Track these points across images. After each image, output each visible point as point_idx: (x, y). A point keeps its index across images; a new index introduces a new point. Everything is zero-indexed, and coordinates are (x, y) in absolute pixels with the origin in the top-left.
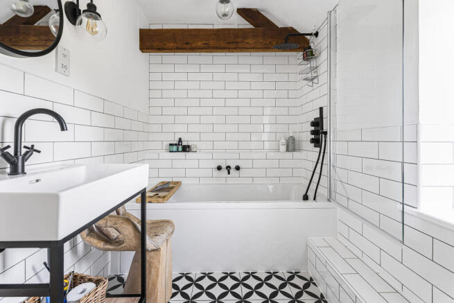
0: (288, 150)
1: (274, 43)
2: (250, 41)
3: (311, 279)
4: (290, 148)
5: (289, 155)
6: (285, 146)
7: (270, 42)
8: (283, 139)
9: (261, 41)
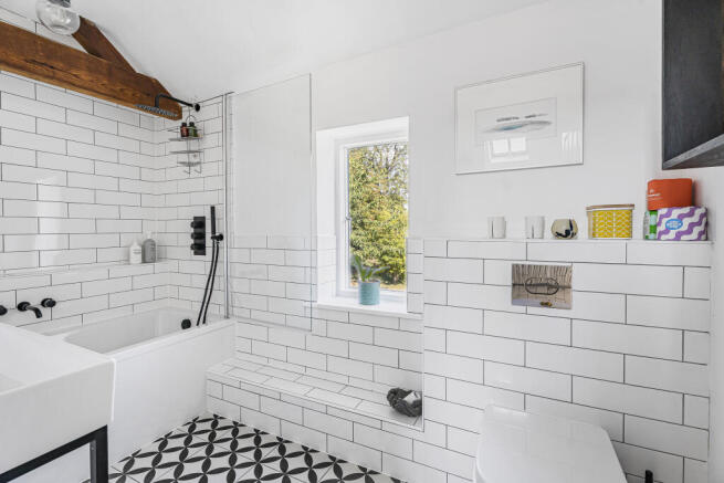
0: (144, 261)
1: (130, 93)
2: (84, 76)
3: (215, 416)
4: (148, 258)
5: (149, 267)
6: (140, 256)
7: (122, 90)
8: (135, 244)
9: (105, 82)
